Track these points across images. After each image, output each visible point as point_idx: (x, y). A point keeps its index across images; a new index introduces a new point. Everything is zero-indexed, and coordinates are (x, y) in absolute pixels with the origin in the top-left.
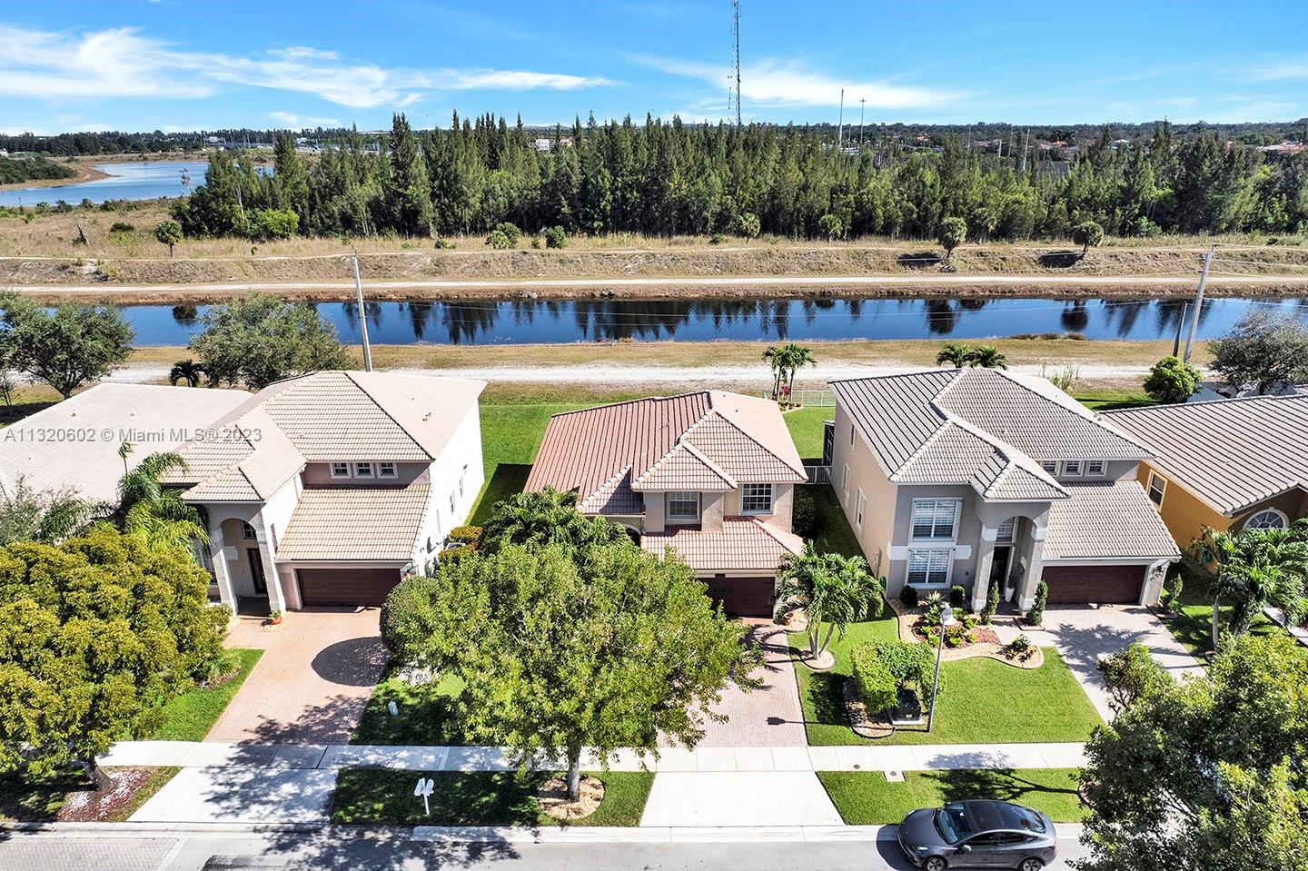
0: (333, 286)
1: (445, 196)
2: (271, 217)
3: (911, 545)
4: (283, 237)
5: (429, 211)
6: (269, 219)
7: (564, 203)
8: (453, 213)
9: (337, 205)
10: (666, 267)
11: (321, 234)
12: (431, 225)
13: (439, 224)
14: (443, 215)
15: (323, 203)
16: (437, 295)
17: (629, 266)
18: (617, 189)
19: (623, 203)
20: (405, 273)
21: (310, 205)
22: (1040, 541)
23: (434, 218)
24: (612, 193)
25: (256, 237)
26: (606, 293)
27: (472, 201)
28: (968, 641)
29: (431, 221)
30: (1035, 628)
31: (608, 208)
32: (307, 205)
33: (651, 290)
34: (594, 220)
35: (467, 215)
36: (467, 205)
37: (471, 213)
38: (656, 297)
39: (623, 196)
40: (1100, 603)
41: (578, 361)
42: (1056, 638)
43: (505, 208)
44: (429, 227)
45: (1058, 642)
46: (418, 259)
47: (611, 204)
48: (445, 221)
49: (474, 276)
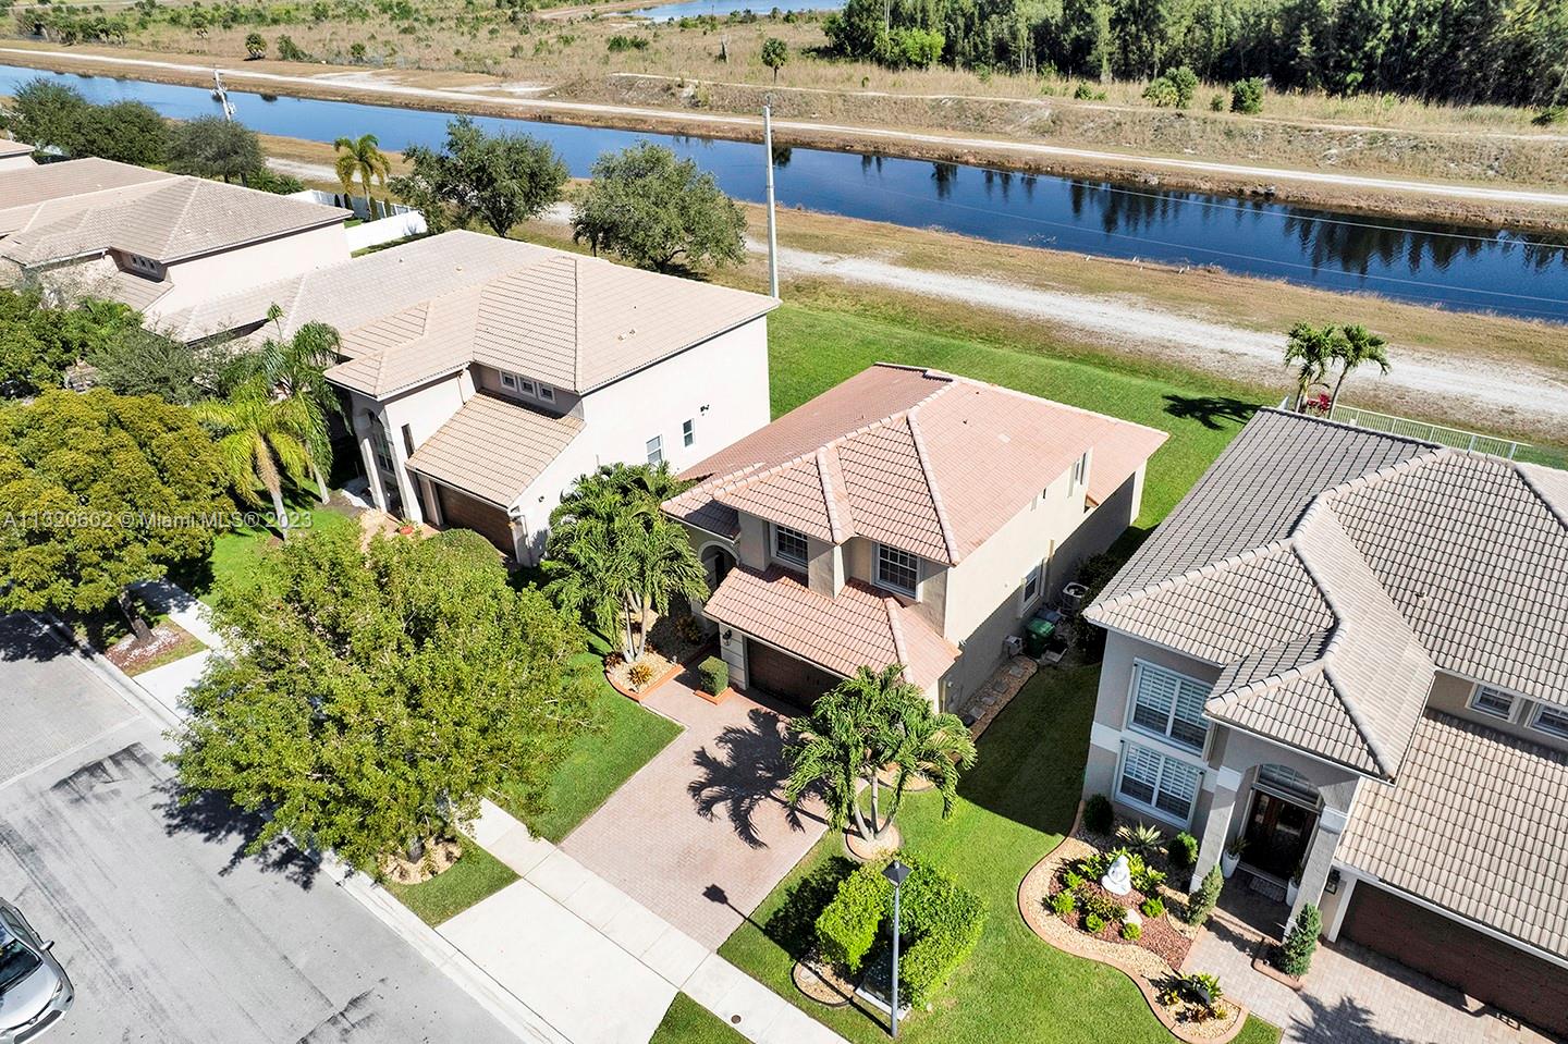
0: (913, 136)
1: (1135, 23)
2: (913, 38)
3: (1126, 734)
4: (920, 65)
5: (1106, 43)
6: (910, 42)
7: (1306, 39)
8: (1139, 49)
9: (995, 28)
10: (1395, 159)
11: (968, 65)
12: (1105, 62)
13: (1116, 62)
14: (1125, 49)
15: (982, 24)
16: (1026, 163)
17: (1333, 151)
18: (1405, 19)
19: (1409, 45)
20: (1008, 129)
21: (966, 25)
22: (1329, 831)
23: (1110, 54)
24: (1395, 25)
25: (894, 65)
26: (1261, 190)
27: (1171, 31)
28: (1121, 934)
29: (1106, 57)
30: (1282, 976)
31: (1380, 51)
32: (962, 26)
33: (1337, 194)
34: (1350, 70)
35: (1159, 51)
36: (1163, 38)
37: (1165, 48)
38: (1341, 206)
39: (1413, 32)
40: (1492, 1007)
41: (1091, 288)
42: (1305, 1015)
43: (1220, 44)
44: (1101, 66)
45: (1298, 1025)
46: (1033, 110)
47: (1387, 44)
48: (1126, 58)
49: (1096, 143)
